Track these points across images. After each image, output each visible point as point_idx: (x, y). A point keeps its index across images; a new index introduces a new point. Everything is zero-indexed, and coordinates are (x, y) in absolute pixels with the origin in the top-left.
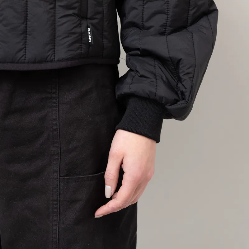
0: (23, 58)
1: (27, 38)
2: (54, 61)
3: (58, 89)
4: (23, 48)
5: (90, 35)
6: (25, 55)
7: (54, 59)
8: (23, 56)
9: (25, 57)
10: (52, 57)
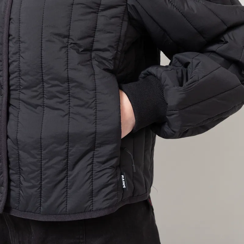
0: (65, 210)
1: (68, 192)
2: (93, 211)
3: (85, 235)
4: (65, 201)
5: (124, 182)
6: (66, 207)
7: (92, 210)
8: (64, 208)
9: (66, 209)
10: (91, 208)
